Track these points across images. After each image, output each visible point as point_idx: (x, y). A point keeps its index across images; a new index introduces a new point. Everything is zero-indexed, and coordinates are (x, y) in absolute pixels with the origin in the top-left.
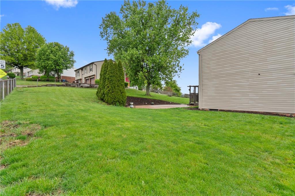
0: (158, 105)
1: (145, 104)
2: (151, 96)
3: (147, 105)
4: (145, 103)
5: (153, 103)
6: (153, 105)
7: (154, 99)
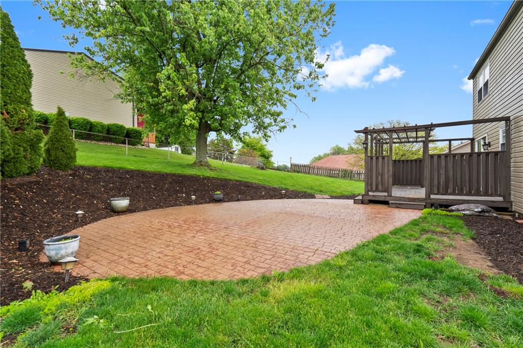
0: (238, 200)
1: (189, 202)
2: (211, 170)
3: (196, 202)
4: (188, 195)
5: (219, 194)
6: (219, 201)
7: (221, 180)
